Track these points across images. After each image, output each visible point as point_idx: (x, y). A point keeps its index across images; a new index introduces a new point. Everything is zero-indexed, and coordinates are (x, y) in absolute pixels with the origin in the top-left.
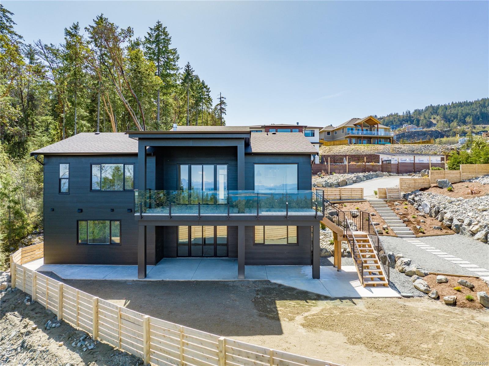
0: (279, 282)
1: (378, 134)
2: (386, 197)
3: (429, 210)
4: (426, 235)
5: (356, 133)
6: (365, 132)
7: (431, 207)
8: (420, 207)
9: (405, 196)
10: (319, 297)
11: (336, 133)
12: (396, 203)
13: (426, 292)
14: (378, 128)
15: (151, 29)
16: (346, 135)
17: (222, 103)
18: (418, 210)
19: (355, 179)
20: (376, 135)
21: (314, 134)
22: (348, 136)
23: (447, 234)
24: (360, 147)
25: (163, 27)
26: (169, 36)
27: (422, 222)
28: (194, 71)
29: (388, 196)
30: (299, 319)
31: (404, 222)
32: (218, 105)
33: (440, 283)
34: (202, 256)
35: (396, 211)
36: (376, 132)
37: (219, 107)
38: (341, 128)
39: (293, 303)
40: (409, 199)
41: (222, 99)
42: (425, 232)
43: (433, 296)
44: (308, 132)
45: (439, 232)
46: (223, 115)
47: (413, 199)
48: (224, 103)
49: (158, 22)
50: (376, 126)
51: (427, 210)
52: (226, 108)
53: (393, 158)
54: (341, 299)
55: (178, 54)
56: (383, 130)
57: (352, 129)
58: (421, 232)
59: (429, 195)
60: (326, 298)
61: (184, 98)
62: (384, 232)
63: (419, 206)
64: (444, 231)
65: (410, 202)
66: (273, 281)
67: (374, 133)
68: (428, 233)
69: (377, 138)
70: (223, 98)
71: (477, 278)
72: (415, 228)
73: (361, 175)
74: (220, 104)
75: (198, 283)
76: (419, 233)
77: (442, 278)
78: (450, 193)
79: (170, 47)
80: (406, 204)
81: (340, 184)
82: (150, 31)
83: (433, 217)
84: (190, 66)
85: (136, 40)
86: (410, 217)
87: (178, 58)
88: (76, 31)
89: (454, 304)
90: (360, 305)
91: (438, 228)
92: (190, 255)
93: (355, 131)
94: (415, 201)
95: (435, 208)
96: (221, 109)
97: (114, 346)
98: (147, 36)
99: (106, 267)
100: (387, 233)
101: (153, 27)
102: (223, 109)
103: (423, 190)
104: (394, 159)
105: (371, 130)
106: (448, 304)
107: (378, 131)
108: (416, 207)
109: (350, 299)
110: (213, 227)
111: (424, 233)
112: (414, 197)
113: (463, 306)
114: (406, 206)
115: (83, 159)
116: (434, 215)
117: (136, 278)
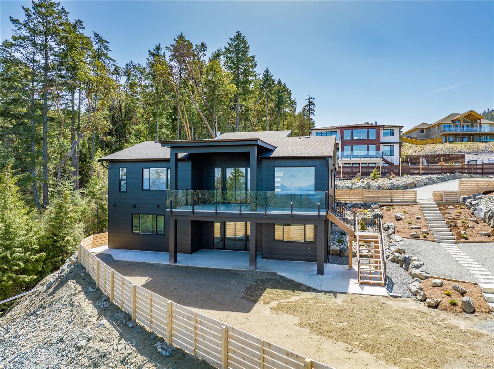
0: (283, 274)
1: (480, 131)
2: (442, 200)
3: (483, 215)
4: (469, 241)
5: (453, 130)
6: (465, 129)
7: (486, 212)
8: (476, 212)
9: (464, 199)
10: (309, 289)
11: (431, 131)
12: (451, 207)
13: (415, 294)
14: (480, 123)
15: (231, 39)
16: (441, 132)
17: (311, 103)
18: (473, 214)
19: (426, 181)
20: (478, 132)
21: (393, 133)
22: (444, 133)
24: (456, 145)
25: (243, 36)
26: (248, 45)
27: (471, 227)
28: (272, 76)
29: (444, 200)
30: (274, 304)
31: (450, 226)
32: (306, 106)
33: (435, 286)
34: (234, 250)
35: (447, 215)
36: (478, 128)
37: (307, 108)
38: (436, 125)
39: (279, 291)
40: (466, 203)
41: (311, 100)
42: (468, 238)
43: (420, 298)
44: (387, 131)
45: (485, 239)
46: (312, 116)
47: (471, 203)
48: (313, 104)
49: (238, 32)
50: (478, 121)
51: (482, 215)
52: (315, 108)
53: (478, 157)
54: (326, 292)
55: (255, 61)
56: (488, 125)
57: (449, 126)
58: (464, 238)
59: (490, 199)
60: (315, 290)
61: (263, 102)
62: (422, 237)
63: (474, 211)
64: (492, 238)
65: (467, 206)
66: (279, 273)
67: (476, 130)
68: (472, 239)
69: (479, 134)
70: (311, 98)
71: (475, 284)
72: (459, 235)
73: (434, 176)
74: (309, 105)
75: (214, 270)
76: (461, 238)
77: (438, 281)
79: (250, 55)
80: (462, 208)
81: (408, 186)
82: (230, 42)
83: (487, 222)
84: (268, 71)
85: (217, 51)
86: (459, 223)
87: (256, 65)
88: (158, 52)
89: (436, 306)
90: (341, 298)
91: (486, 235)
92: (224, 248)
93: (452, 128)
94: (472, 206)
95: (489, 213)
96: (310, 109)
97: (120, 307)
98: (227, 46)
99: (153, 253)
100: (425, 237)
101: (233, 37)
102: (312, 109)
103: (486, 193)
104: (479, 159)
105: (473, 126)
106: (430, 306)
107: (480, 126)
108: (472, 212)
109: (335, 293)
110: (244, 223)
111: (466, 239)
112: (472, 201)
113: (444, 309)
114: (461, 211)
115: (137, 164)
116: (487, 220)
117: (167, 263)
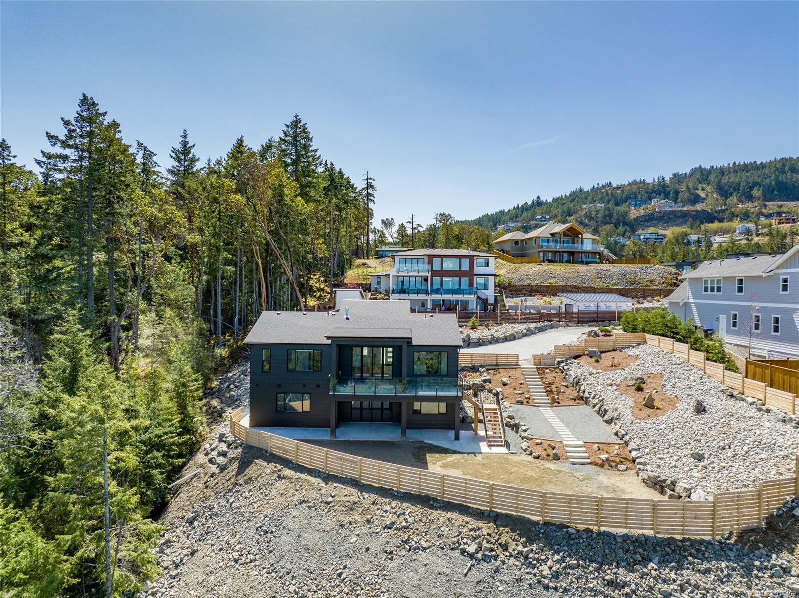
0: (431, 442)
1: (582, 248)
3: (572, 380)
4: (560, 405)
5: (553, 246)
6: (566, 244)
7: (575, 378)
9: (559, 363)
10: (455, 452)
11: (526, 243)
12: (547, 371)
13: (525, 450)
14: (582, 238)
16: (539, 248)
17: (369, 186)
18: (565, 379)
19: (525, 331)
20: (579, 250)
22: (542, 249)
23: (578, 404)
24: (556, 267)
25: (302, 122)
26: (310, 135)
27: (562, 392)
29: (542, 363)
31: (547, 391)
32: (363, 189)
33: (537, 444)
35: (544, 380)
36: (580, 245)
39: (437, 455)
40: (560, 367)
41: (369, 181)
43: (528, 453)
45: (572, 402)
47: (563, 368)
48: (372, 187)
49: (296, 117)
52: (375, 194)
54: (468, 453)
56: (590, 241)
57: (548, 239)
58: (557, 402)
59: (578, 364)
60: (460, 452)
62: (525, 401)
63: (566, 375)
64: (578, 401)
65: (560, 370)
66: (426, 441)
68: (563, 403)
69: (580, 253)
70: (370, 179)
71: (561, 442)
72: (553, 399)
74: (367, 188)
75: (374, 442)
76: (555, 402)
77: (539, 441)
78: (596, 364)
79: (312, 148)
80: (557, 372)
81: (508, 338)
82: (285, 129)
83: (574, 387)
86: (554, 388)
90: (479, 457)
91: (573, 399)
92: (361, 419)
93: (551, 244)
94: (565, 370)
95: (577, 379)
96: (368, 194)
97: (338, 475)
100: (528, 402)
101: (289, 124)
102: (371, 195)
103: (576, 357)
105: (574, 242)
106: (535, 457)
107: (582, 243)
108: (564, 377)
109: (475, 453)
111: (559, 403)
112: (564, 365)
113: (543, 459)
114: (555, 375)
116: (575, 385)
